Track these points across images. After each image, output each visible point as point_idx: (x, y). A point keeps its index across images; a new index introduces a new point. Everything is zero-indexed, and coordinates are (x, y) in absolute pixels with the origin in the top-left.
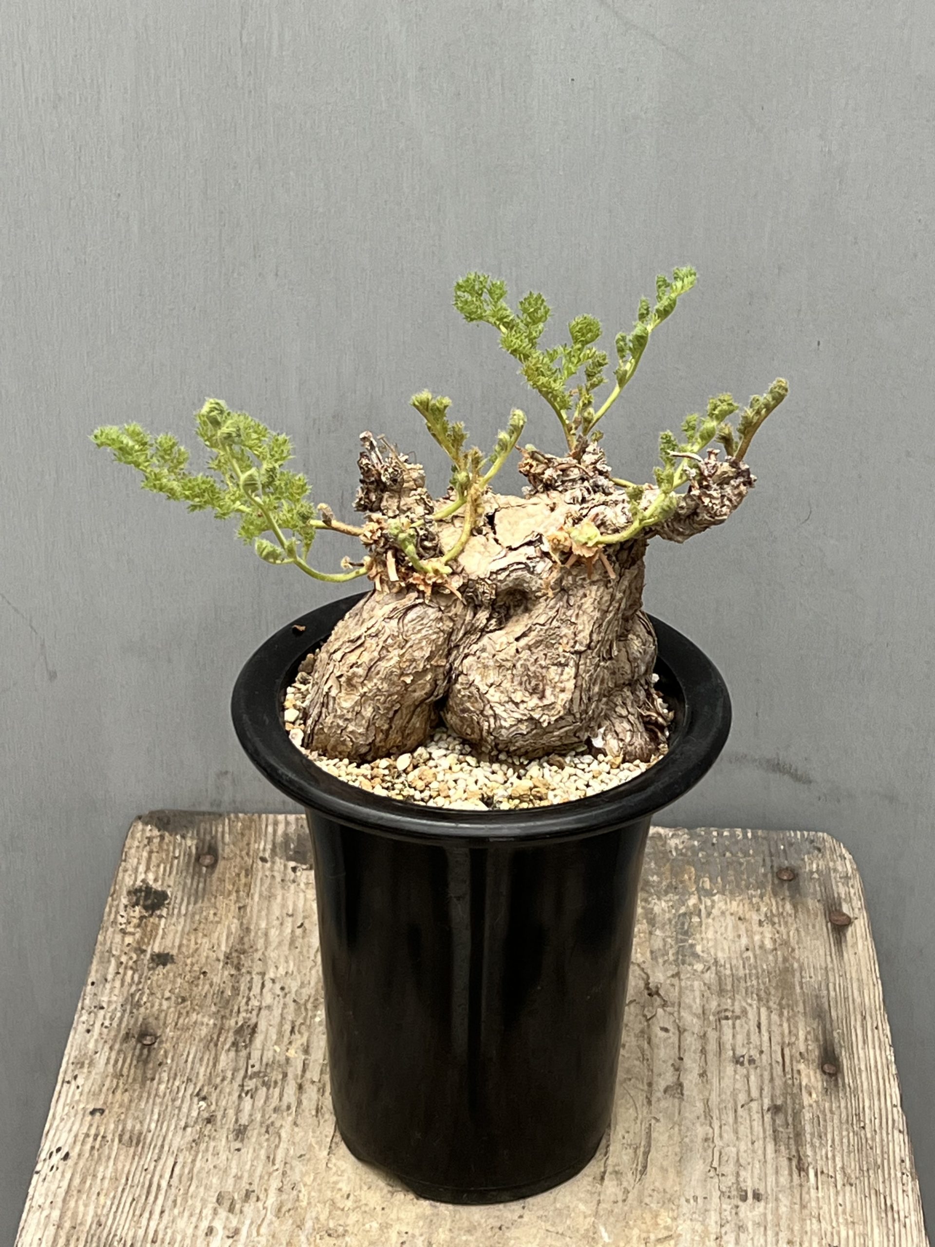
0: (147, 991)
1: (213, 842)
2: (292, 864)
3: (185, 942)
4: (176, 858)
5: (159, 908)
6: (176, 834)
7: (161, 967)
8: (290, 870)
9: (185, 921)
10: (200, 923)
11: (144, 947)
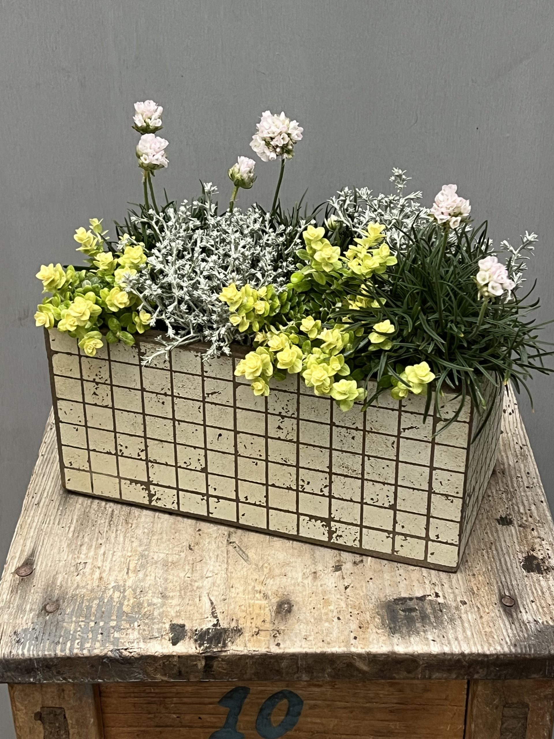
0: (505, 500)
1: (510, 619)
2: (441, 600)
3: (495, 534)
4: (533, 602)
5: (525, 557)
6: (543, 623)
7: (503, 516)
8: (440, 594)
9: (502, 550)
10: (491, 548)
11: (521, 529)
